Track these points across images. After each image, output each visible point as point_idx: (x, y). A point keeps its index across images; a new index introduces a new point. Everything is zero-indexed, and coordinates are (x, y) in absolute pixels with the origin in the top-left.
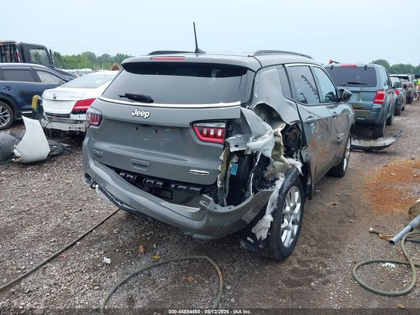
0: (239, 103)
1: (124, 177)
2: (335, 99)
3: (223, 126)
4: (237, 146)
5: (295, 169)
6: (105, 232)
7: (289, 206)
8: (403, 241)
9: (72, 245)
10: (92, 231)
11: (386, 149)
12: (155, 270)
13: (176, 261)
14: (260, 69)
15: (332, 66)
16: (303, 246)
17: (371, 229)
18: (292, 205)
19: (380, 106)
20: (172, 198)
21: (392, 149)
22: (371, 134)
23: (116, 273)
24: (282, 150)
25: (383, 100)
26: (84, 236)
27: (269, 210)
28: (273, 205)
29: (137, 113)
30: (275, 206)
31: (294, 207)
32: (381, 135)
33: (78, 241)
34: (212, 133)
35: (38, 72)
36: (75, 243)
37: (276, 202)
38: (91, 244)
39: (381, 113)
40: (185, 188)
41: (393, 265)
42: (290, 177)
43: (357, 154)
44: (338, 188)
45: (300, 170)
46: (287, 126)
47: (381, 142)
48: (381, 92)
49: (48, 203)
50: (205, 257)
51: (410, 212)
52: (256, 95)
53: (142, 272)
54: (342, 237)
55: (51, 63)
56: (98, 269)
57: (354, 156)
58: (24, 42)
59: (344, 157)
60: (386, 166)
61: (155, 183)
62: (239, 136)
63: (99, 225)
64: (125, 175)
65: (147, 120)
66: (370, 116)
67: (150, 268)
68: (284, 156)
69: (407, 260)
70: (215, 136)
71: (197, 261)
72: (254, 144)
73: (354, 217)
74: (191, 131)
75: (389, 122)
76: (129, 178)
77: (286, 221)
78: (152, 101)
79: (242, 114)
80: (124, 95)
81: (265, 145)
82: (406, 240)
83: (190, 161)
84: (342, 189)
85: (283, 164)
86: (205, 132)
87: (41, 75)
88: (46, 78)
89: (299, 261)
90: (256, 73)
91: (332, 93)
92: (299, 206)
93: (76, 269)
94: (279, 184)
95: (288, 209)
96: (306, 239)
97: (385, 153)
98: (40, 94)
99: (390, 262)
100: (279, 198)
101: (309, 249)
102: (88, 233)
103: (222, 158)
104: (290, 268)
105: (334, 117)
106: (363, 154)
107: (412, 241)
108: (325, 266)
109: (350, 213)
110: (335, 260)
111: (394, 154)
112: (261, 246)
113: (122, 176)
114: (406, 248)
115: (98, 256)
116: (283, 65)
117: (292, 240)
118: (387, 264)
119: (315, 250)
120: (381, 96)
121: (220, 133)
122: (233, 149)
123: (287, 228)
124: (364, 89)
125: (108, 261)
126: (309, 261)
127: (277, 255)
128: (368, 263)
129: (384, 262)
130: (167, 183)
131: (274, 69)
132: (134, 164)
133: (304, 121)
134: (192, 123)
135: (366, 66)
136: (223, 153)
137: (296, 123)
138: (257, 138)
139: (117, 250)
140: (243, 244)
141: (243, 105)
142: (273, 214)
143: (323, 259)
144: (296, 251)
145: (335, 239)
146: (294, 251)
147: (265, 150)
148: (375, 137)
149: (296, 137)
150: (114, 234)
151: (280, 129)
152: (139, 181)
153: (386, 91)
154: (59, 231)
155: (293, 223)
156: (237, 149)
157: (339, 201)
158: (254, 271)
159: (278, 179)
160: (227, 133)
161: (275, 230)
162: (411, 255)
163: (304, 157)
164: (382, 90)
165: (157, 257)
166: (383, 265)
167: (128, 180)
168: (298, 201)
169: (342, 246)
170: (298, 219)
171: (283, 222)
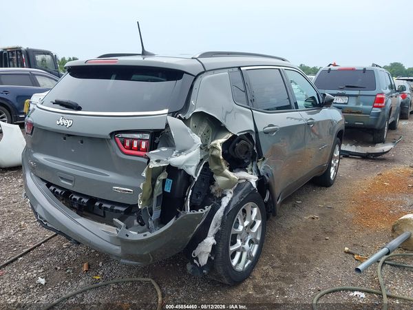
0: (166, 111)
1: (53, 192)
2: (318, 104)
3: (147, 137)
4: (158, 161)
5: (248, 184)
6: (53, 247)
7: (243, 225)
8: (380, 264)
9: (12, 261)
10: (41, 244)
11: (385, 156)
12: (91, 293)
13: (117, 283)
14: (203, 72)
15: (330, 69)
16: (265, 268)
17: (346, 249)
18: (246, 223)
19: (379, 110)
20: (104, 216)
21: (391, 155)
22: (371, 139)
23: (45, 296)
24: (223, 164)
25: (383, 105)
26: (29, 251)
27: (212, 230)
28: (216, 225)
30: (218, 227)
31: (252, 225)
32: (382, 141)
33: (21, 256)
34: (135, 146)
36: (16, 259)
37: (219, 223)
38: (35, 259)
39: (381, 118)
40: (109, 206)
41: (363, 295)
42: (240, 193)
43: (352, 161)
45: (254, 185)
46: (234, 136)
47: (379, 148)
48: (381, 96)
49: (9, 211)
50: (150, 279)
51: (393, 231)
52: (192, 102)
53: (74, 295)
54: (311, 257)
55: (56, 68)
56: (28, 290)
57: (348, 163)
58: (30, 48)
59: (330, 165)
60: (381, 174)
61: (80, 199)
62: (164, 149)
63: (51, 238)
64: (55, 189)
65: (70, 130)
66: (369, 120)
67: (85, 291)
69: (381, 290)
70: (139, 148)
71: (140, 283)
72: (177, 160)
73: (332, 233)
74: (113, 142)
75: (393, 126)
76: (57, 192)
77: (239, 241)
78: (79, 108)
79: (167, 125)
81: (187, 161)
82: (384, 263)
83: (112, 177)
84: (326, 200)
85: (228, 179)
86: (128, 144)
87: (39, 79)
88: (43, 82)
89: (255, 287)
90: (196, 77)
91: (313, 98)
92: (259, 223)
93: (5, 290)
94: (225, 202)
95: (241, 228)
96: (271, 258)
97: (384, 160)
98: (30, 97)
99: (360, 291)
100: (223, 217)
101: (271, 272)
102: (35, 248)
103: (144, 174)
104: (242, 295)
105: (308, 124)
106: (359, 161)
107: (391, 265)
108: (284, 294)
109: (329, 229)
110: (297, 287)
111: (393, 160)
112: (205, 271)
113: (51, 190)
114: (382, 274)
115: (35, 275)
116: (239, 68)
117: (249, 261)
118: (356, 293)
119: (278, 272)
120: (381, 100)
121: (144, 145)
122: (153, 165)
123: (242, 250)
124: (363, 92)
125: (43, 281)
126: (266, 287)
127: (226, 281)
128: (334, 291)
129: (353, 291)
130: (92, 200)
131: (225, 73)
132: (62, 178)
133: (260, 129)
134: (113, 134)
135: (365, 69)
136: (146, 169)
137: (248, 135)
138: (180, 152)
139: (59, 268)
140: (189, 267)
141: (173, 114)
142: (217, 236)
143: (283, 285)
144: (257, 274)
145: (303, 260)
146: (253, 274)
147: (187, 167)
148: (374, 143)
149: (248, 147)
150: (63, 249)
151: (219, 142)
152: (65, 197)
153: (388, 95)
154: (10, 243)
155: (251, 242)
156: (156, 165)
157: (320, 214)
158: (200, 297)
159: (226, 195)
160: (153, 146)
161: (221, 253)
162: (387, 282)
163: (261, 170)
164: (382, 94)
165: (97, 278)
166: (351, 294)
167: (56, 194)
168: (256, 218)
169: (310, 268)
170: (258, 238)
171: (234, 242)
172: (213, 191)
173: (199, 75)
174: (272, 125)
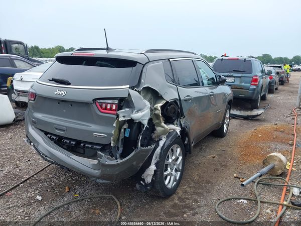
0: (128, 86)
1: (50, 138)
2: (216, 82)
3: (117, 102)
4: (124, 117)
5: (175, 133)
6: (42, 177)
7: (172, 159)
8: (256, 184)
9: (16, 187)
10: (33, 176)
11: (258, 117)
12: (73, 204)
13: (90, 198)
14: (148, 62)
15: (222, 59)
16: (184, 187)
17: (235, 175)
18: (174, 158)
19: (255, 87)
20: (84, 153)
21: (263, 117)
22: (250, 106)
23: (43, 207)
24: (161, 119)
25: (257, 83)
26: (26, 180)
27: (154, 161)
28: (156, 158)
29: (58, 92)
30: (158, 159)
31: (177, 159)
32: (257, 108)
33: (21, 183)
34: (109, 107)
35: (14, 60)
36: (18, 185)
37: (158, 156)
38: (30, 186)
39: (256, 92)
40: (90, 146)
41: (246, 201)
42: (171, 138)
43: (238, 121)
44: (218, 145)
45: (179, 133)
46: (167, 102)
47: (255, 112)
48: (255, 78)
49: (6, 155)
50: (111, 195)
51: (264, 163)
52: (143, 81)
53: (63, 206)
54: (214, 181)
55: (27, 54)
56: (31, 204)
57: (235, 122)
58: (7, 39)
59: (224, 123)
60: (256, 129)
61: (70, 142)
62: (127, 109)
63: (40, 172)
64: (51, 136)
65: (64, 97)
66: (248, 94)
67: (69, 203)
68: (165, 123)
69: (256, 198)
70: (111, 109)
71: (105, 198)
72: (136, 116)
73: (226, 166)
74: (94, 105)
75: (263, 98)
76: (53, 138)
77: (169, 169)
78: (69, 84)
79: (129, 95)
80: (51, 79)
82: (258, 183)
83: (93, 127)
84: (221, 146)
85: (163, 129)
86: (104, 106)
87: (16, 62)
88: (20, 64)
89: (179, 199)
90: (144, 65)
91: (213, 78)
92: (181, 158)
93: (15, 204)
94: (161, 143)
95: (170, 160)
96: (188, 182)
97: (258, 120)
98: (12, 76)
99: (244, 199)
100: (161, 153)
101: (188, 189)
102: (30, 178)
103: (115, 125)
104: (171, 203)
105: (210, 95)
106: (242, 121)
107: (263, 184)
108: (197, 202)
109: (224, 164)
110: (206, 198)
111: (264, 121)
112: (148, 188)
113: (48, 137)
114: (257, 189)
115: (33, 195)
116: (169, 59)
117: (175, 183)
118: (241, 200)
119: (192, 190)
120: (256, 80)
121: (114, 107)
122: (121, 119)
123: (171, 174)
124: (244, 75)
125: (40, 198)
126: (186, 198)
127: (161, 194)
128: (228, 200)
129: (239, 199)
130: (78, 142)
131: (161, 63)
132: (56, 129)
133: (182, 98)
134: (95, 100)
135: (245, 59)
136: (116, 122)
137: (175, 101)
138: (138, 111)
139: (49, 190)
140: (138, 186)
141: (132, 88)
142: (156, 165)
143: (196, 197)
144: (179, 191)
145: (208, 182)
146: (177, 191)
147: (143, 120)
148: (251, 109)
149: (175, 110)
150: (49, 179)
151: (159, 105)
152: (59, 141)
153: (260, 77)
154: (10, 176)
155: (176, 170)
156: (124, 119)
157: (217, 155)
158: (145, 205)
159: (162, 139)
160: (120, 107)
161: (159, 176)
162: (260, 194)
163: (182, 124)
164: (256, 76)
165: (76, 196)
166: (239, 201)
167: (52, 139)
168: (179, 155)
169: (213, 187)
170: (180, 168)
171: (166, 170)
172: (154, 137)
173: (146, 64)
174: (189, 96)
